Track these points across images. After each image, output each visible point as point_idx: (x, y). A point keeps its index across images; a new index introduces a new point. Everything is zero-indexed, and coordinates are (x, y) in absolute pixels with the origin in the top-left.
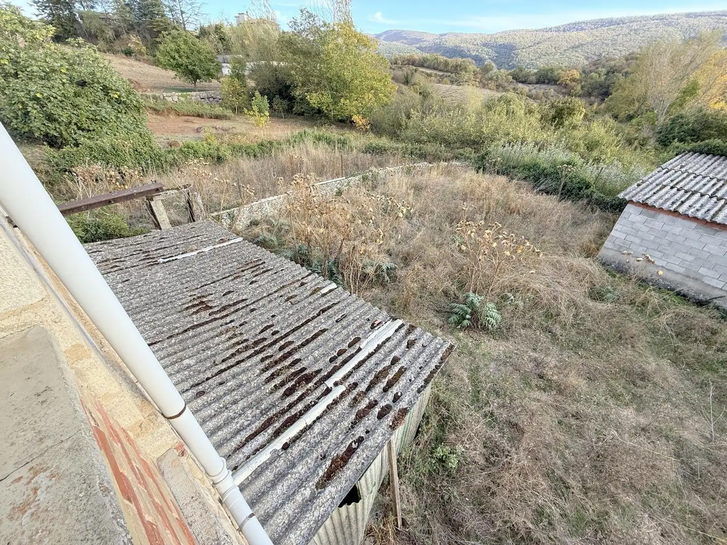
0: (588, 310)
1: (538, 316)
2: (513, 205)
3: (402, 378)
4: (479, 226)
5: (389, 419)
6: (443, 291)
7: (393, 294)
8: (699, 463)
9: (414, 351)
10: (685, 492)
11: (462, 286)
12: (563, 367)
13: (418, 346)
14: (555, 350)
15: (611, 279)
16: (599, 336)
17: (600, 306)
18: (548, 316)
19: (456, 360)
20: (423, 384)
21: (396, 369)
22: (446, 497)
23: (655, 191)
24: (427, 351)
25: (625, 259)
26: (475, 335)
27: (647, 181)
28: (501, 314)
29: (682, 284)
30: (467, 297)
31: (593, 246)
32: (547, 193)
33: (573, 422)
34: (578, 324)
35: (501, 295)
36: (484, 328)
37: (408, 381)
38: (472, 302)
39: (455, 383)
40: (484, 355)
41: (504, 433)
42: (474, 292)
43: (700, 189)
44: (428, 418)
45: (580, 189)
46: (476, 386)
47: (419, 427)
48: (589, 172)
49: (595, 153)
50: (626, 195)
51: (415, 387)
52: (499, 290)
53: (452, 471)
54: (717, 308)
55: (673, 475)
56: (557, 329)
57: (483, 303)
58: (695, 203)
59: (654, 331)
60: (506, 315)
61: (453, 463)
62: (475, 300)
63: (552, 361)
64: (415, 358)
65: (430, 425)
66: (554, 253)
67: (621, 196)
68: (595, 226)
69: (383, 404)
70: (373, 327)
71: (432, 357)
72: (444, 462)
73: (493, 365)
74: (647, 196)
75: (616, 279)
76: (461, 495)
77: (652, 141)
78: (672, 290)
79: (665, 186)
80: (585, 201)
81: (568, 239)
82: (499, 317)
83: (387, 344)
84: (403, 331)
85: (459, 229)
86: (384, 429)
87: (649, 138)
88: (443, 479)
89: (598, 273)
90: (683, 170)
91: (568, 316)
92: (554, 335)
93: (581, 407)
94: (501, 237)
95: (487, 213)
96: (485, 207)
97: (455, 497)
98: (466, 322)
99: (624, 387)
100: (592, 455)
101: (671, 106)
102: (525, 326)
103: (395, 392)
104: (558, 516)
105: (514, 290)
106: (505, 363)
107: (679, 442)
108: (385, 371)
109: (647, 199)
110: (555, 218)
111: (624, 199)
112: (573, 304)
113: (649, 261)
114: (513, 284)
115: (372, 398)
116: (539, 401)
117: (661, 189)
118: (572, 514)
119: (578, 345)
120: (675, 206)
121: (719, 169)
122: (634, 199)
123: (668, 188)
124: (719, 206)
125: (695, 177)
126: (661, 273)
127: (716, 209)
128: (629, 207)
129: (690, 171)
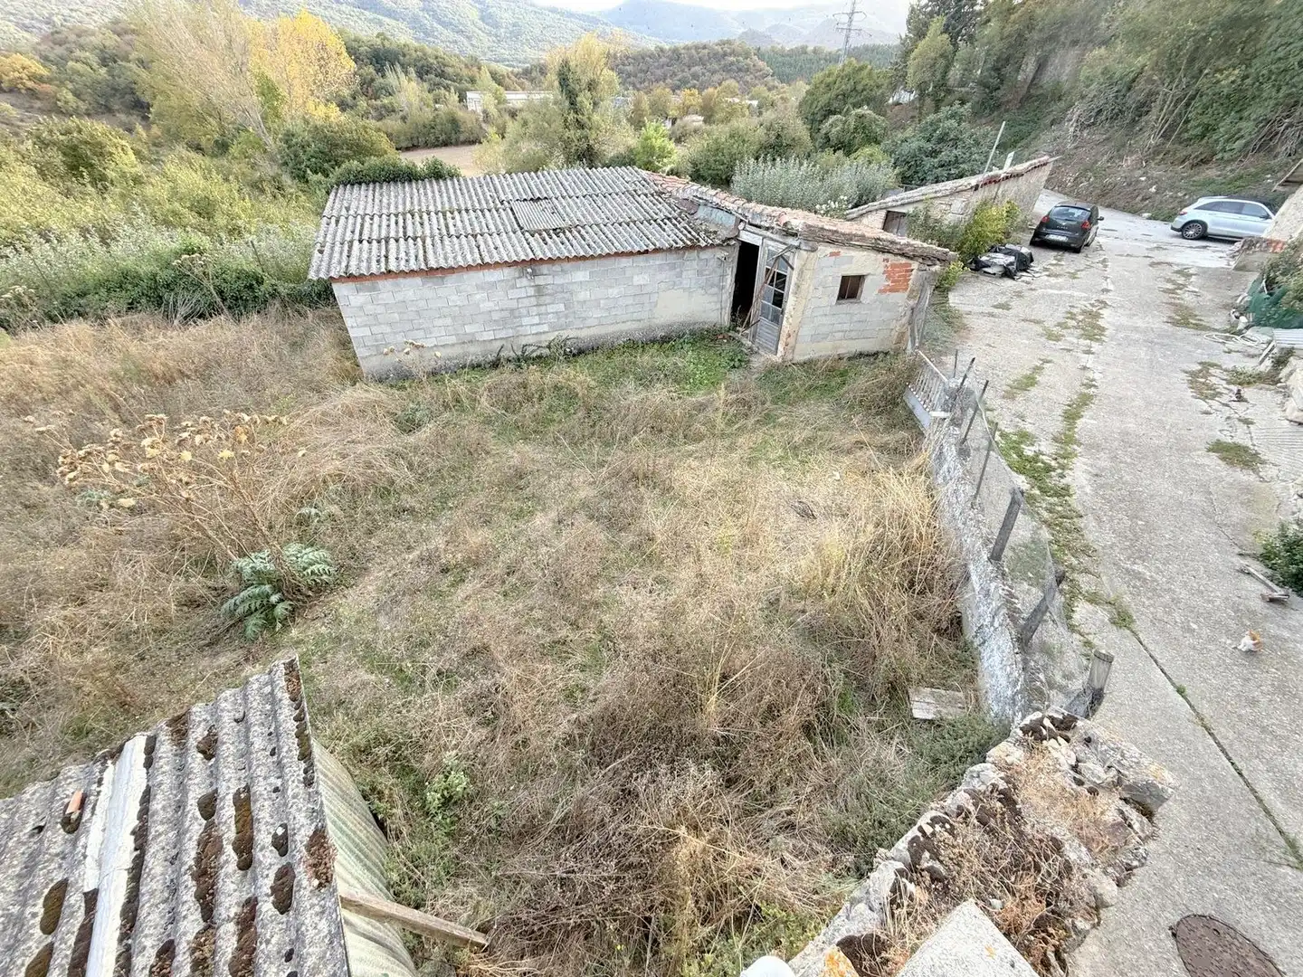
0: (416, 449)
1: (371, 503)
2: (158, 368)
3: (255, 807)
4: (117, 443)
5: (305, 883)
6: (180, 604)
7: (59, 718)
8: (605, 507)
9: (228, 749)
10: (616, 539)
11: (209, 566)
12: (453, 536)
13: (228, 732)
14: (430, 527)
15: (404, 394)
16: (453, 468)
17: (425, 434)
18: (383, 493)
19: (327, 672)
20: (303, 765)
21: (227, 811)
22: (493, 824)
23: (345, 253)
24: (254, 718)
25: (393, 359)
26: (318, 611)
27: (325, 242)
28: (323, 547)
29: (466, 354)
30: (239, 572)
31: (348, 364)
32: (202, 316)
33: (513, 579)
34: (423, 474)
35: (294, 521)
36: (320, 588)
37: (274, 795)
38: (256, 572)
39: (359, 702)
40: (357, 622)
41: (473, 675)
42: (242, 555)
43: (389, 233)
44: (373, 789)
45: (250, 287)
46: (391, 668)
47: (375, 816)
48: (238, 256)
49: (221, 221)
50: (318, 271)
51: (295, 787)
52: (282, 519)
53: (468, 790)
54: (508, 361)
55: (602, 536)
56: (408, 501)
57: (277, 558)
58: (398, 253)
59: (488, 421)
60: (331, 541)
61: (460, 782)
62: (259, 565)
63: (439, 542)
64: (246, 754)
65: (387, 792)
66: (307, 406)
67: (312, 275)
68: (324, 338)
69: (266, 884)
70: (72, 825)
71: (275, 718)
72: (451, 797)
73: (382, 620)
74: (344, 264)
75: (409, 390)
76: (502, 795)
77: (287, 180)
78: (464, 366)
79: (351, 242)
80: (276, 304)
81: (307, 373)
82: (323, 553)
83: (156, 805)
84: (165, 748)
85: (71, 475)
86: (312, 906)
88: (470, 814)
89: (384, 396)
90: (352, 212)
91: (403, 476)
92: (411, 511)
93: (506, 557)
94: (185, 435)
95: (116, 408)
96: (96, 400)
97: (500, 808)
98: (280, 610)
99: (517, 500)
100: (552, 589)
102: (370, 533)
103: (269, 839)
104: (581, 675)
105: (307, 497)
106: (395, 601)
107: (584, 505)
108: (209, 844)
109: (347, 267)
110: (256, 352)
111: (319, 280)
112: (395, 456)
113: (417, 347)
114: (294, 491)
115: (234, 910)
116: (468, 598)
117: (350, 247)
118: (587, 660)
119: (444, 497)
120: (383, 265)
121: (385, 200)
122: (332, 274)
123: (356, 243)
124: (421, 247)
125: (372, 219)
126: (438, 354)
127: (421, 252)
128: (338, 289)
129: (361, 212)
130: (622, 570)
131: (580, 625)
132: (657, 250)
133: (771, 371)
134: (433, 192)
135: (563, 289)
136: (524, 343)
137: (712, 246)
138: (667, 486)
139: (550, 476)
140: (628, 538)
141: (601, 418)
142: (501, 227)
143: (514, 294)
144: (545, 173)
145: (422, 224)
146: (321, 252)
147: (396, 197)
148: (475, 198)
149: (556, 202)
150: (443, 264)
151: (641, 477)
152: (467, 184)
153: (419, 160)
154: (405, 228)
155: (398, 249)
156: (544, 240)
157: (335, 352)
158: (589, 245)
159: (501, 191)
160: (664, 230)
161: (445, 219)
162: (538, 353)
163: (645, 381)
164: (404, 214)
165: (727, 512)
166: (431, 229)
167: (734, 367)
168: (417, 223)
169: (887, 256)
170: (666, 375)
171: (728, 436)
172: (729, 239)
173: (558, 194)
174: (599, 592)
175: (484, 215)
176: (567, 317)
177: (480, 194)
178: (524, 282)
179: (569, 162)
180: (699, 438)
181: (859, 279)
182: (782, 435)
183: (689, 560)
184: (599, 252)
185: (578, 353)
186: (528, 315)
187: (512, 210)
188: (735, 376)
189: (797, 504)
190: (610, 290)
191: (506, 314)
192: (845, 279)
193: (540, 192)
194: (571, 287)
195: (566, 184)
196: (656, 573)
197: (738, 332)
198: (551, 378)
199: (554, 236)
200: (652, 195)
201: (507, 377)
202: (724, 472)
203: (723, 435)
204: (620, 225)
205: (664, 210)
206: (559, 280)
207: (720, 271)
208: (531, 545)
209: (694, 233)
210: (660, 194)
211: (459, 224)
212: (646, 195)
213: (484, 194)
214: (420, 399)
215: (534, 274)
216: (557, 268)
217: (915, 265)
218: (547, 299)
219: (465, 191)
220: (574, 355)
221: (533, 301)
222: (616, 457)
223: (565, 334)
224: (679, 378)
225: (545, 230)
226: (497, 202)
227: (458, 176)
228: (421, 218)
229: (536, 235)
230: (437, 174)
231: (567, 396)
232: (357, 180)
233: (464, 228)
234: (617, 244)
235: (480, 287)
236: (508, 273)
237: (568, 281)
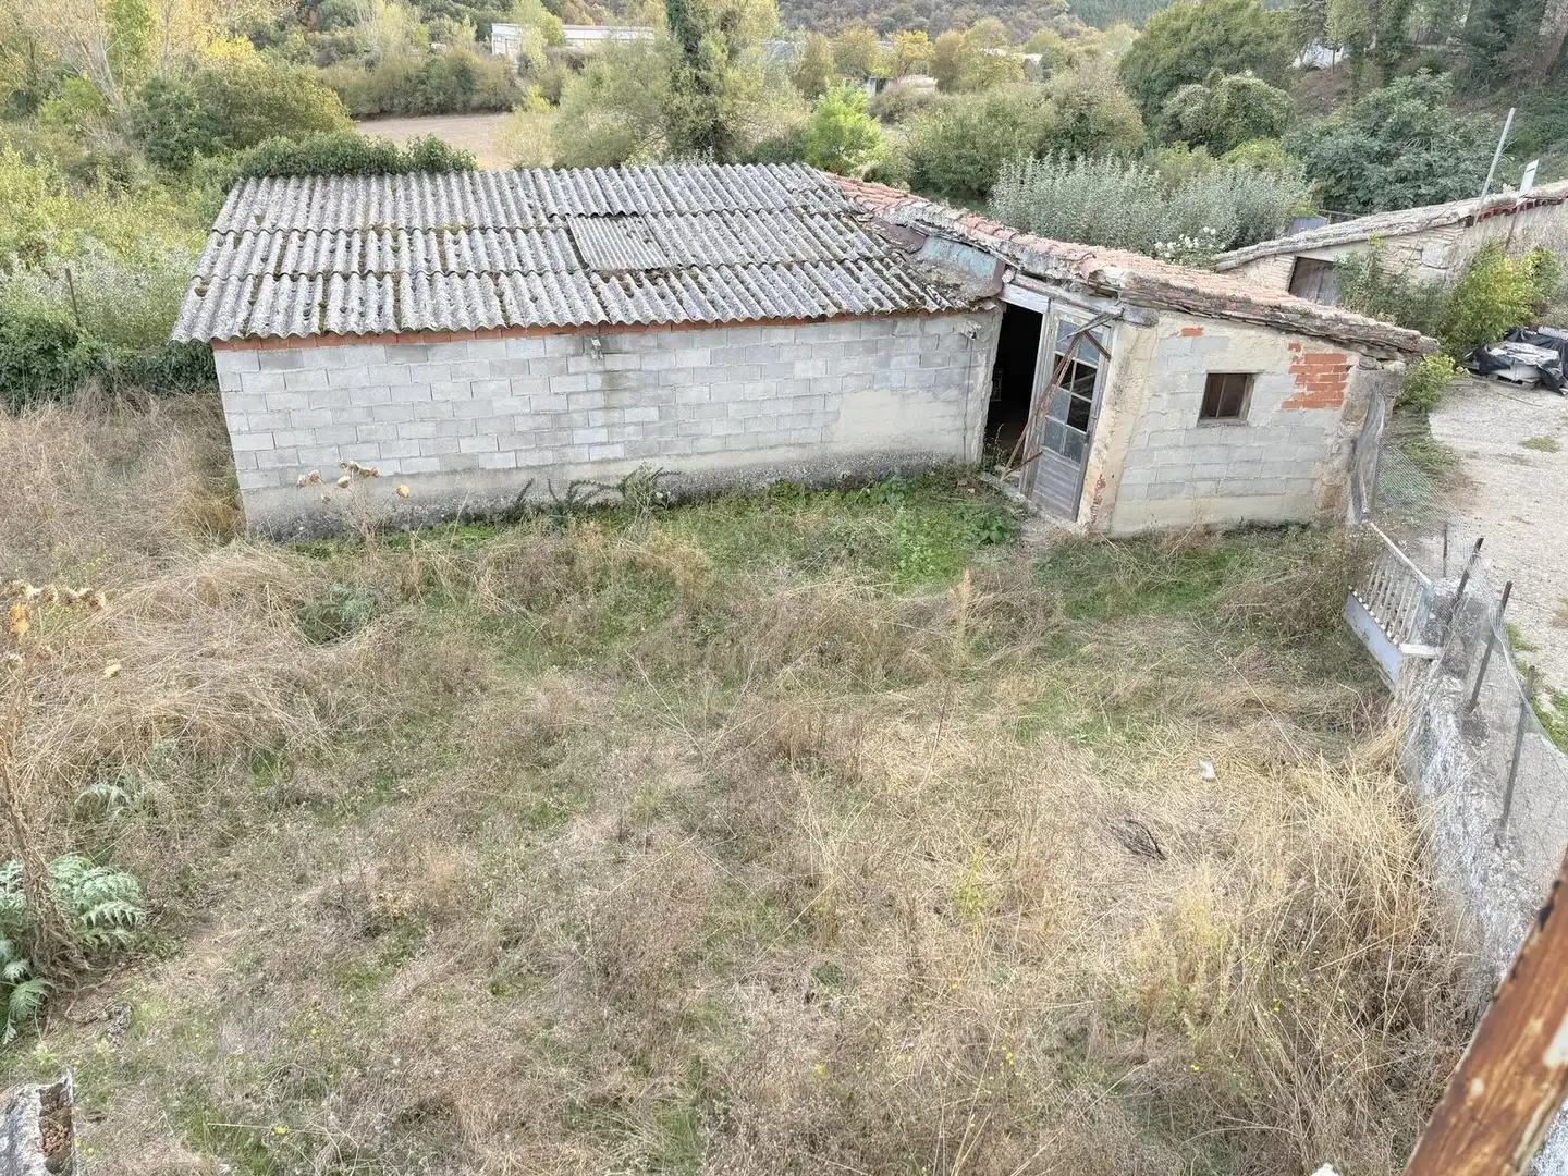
0: (336, 675)
1: (232, 782)
8: (719, 810)
10: (739, 879)
12: (398, 858)
14: (349, 837)
15: (323, 565)
16: (409, 718)
17: (358, 646)
18: (260, 762)
23: (247, 296)
25: (313, 496)
26: (96, 1005)
27: (211, 274)
28: (124, 868)
29: (459, 494)
31: (217, 502)
33: (516, 956)
34: (345, 726)
35: (72, 810)
40: (177, 1032)
43: (332, 263)
45: (49, 352)
50: (191, 328)
52: (50, 803)
54: (540, 510)
55: (709, 872)
56: (310, 779)
57: (32, 883)
58: (346, 300)
59: (490, 625)
60: (143, 856)
63: (364, 869)
66: (130, 579)
67: (179, 334)
68: (177, 449)
73: (229, 1032)
74: (242, 316)
75: (335, 557)
77: (138, 163)
78: (451, 517)
79: (259, 279)
80: (94, 385)
81: (136, 516)
82: (124, 879)
87: (125, 155)
89: (284, 568)
90: (266, 225)
91: (306, 728)
92: (314, 801)
93: (507, 907)
98: (23, 996)
99: (537, 788)
100: (597, 981)
101: (114, 57)
102: (222, 844)
105: (103, 764)
106: (259, 992)
107: (676, 802)
109: (247, 321)
110: (43, 473)
111: (195, 343)
112: (292, 687)
113: (365, 474)
114: (82, 748)
117: (257, 286)
119: (386, 776)
120: (315, 320)
121: (331, 207)
122: (218, 333)
123: (269, 281)
124: (391, 291)
125: (302, 239)
126: (405, 490)
127: (390, 300)
128: (223, 361)
129: (283, 225)
130: (746, 947)
131: (654, 1065)
132: (843, 316)
133: (1065, 553)
134: (422, 195)
135: (658, 380)
136: (573, 477)
137: (950, 311)
138: (848, 774)
139: (608, 742)
140: (764, 878)
141: (718, 629)
142: (546, 262)
143: (562, 384)
144: (637, 169)
145: (396, 251)
146: (201, 293)
147: (351, 201)
148: (499, 208)
149: (653, 220)
150: (431, 324)
151: (794, 751)
152: (486, 184)
153: (401, 136)
154: (363, 256)
155: (347, 293)
156: (627, 288)
157: (194, 479)
158: (712, 302)
159: (549, 196)
160: (858, 280)
161: (441, 243)
162: (600, 498)
163: (810, 561)
164: (364, 232)
165: (975, 833)
166: (413, 259)
167: (989, 541)
168: (388, 249)
169: (1294, 339)
170: (851, 552)
171: (976, 677)
172: (981, 300)
173: (659, 207)
174: (697, 994)
175: (515, 240)
176: (661, 431)
177: (511, 201)
178: (584, 363)
179: (677, 150)
180: (915, 678)
181: (1244, 380)
182: (1090, 682)
183: (892, 932)
184: (731, 314)
185: (678, 501)
186: (588, 425)
187: (568, 231)
188: (990, 559)
189: (1123, 826)
190: (749, 387)
191: (542, 421)
192: (1214, 380)
193: (624, 201)
194: (673, 377)
195: (674, 190)
196: (819, 958)
197: (998, 474)
198: (622, 547)
199: (647, 283)
200: (837, 216)
201: (535, 542)
202: (964, 750)
203: (964, 675)
204: (774, 267)
205: (859, 243)
206: (653, 364)
207: (963, 358)
208: (558, 883)
209: (914, 287)
210: (852, 214)
211: (467, 254)
212: (825, 215)
213: (517, 201)
214: (356, 576)
215: (604, 350)
216: (649, 340)
217: (1353, 358)
218: (626, 397)
219: (483, 195)
220: (671, 507)
221: (599, 399)
222: (747, 710)
223: (656, 464)
224: (878, 557)
225: (630, 272)
226: (542, 217)
227: (471, 169)
228: (395, 239)
229: (613, 278)
230: (432, 163)
231: (654, 583)
232: (283, 169)
233: (476, 259)
234: (766, 302)
235: (496, 369)
236: (554, 345)
237: (666, 366)
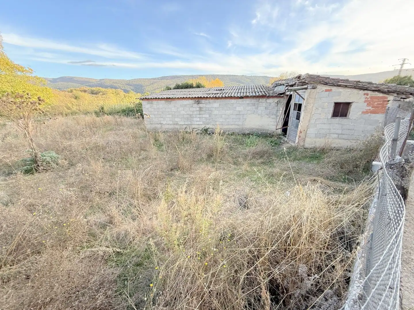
29: (175, 128)
128: (143, 103)
132: (247, 97)
135: (209, 109)
136: (193, 127)
137: (272, 97)
143: (192, 109)
162: (198, 132)
169: (366, 92)
172: (280, 94)
176: (209, 120)
178: (196, 105)
181: (348, 105)
185: (212, 134)
186: (196, 117)
190: (227, 112)
191: (188, 116)
192: (337, 105)
194: (212, 109)
206: (208, 106)
207: (276, 108)
209: (267, 93)
215: (199, 103)
216: (207, 101)
217: (391, 98)
218: (203, 112)
221: (198, 112)
223: (208, 126)
235: (181, 106)
236: (191, 102)
237: (211, 107)
